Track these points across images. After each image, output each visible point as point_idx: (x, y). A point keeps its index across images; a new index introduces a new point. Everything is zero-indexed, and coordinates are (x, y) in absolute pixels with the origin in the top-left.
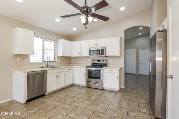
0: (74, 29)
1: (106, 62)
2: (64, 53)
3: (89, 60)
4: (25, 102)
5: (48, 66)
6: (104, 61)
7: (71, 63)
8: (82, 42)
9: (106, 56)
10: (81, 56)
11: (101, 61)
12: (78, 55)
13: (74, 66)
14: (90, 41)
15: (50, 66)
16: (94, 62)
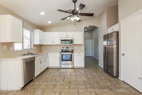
0: (50, 22)
1: (73, 49)
2: (40, 41)
3: (59, 47)
4: (21, 89)
5: (29, 53)
6: (71, 48)
7: (42, 50)
8: (53, 33)
9: (73, 45)
10: (53, 44)
11: (69, 48)
12: (51, 43)
13: (48, 53)
14: (61, 33)
15: (30, 53)
16: (63, 49)
